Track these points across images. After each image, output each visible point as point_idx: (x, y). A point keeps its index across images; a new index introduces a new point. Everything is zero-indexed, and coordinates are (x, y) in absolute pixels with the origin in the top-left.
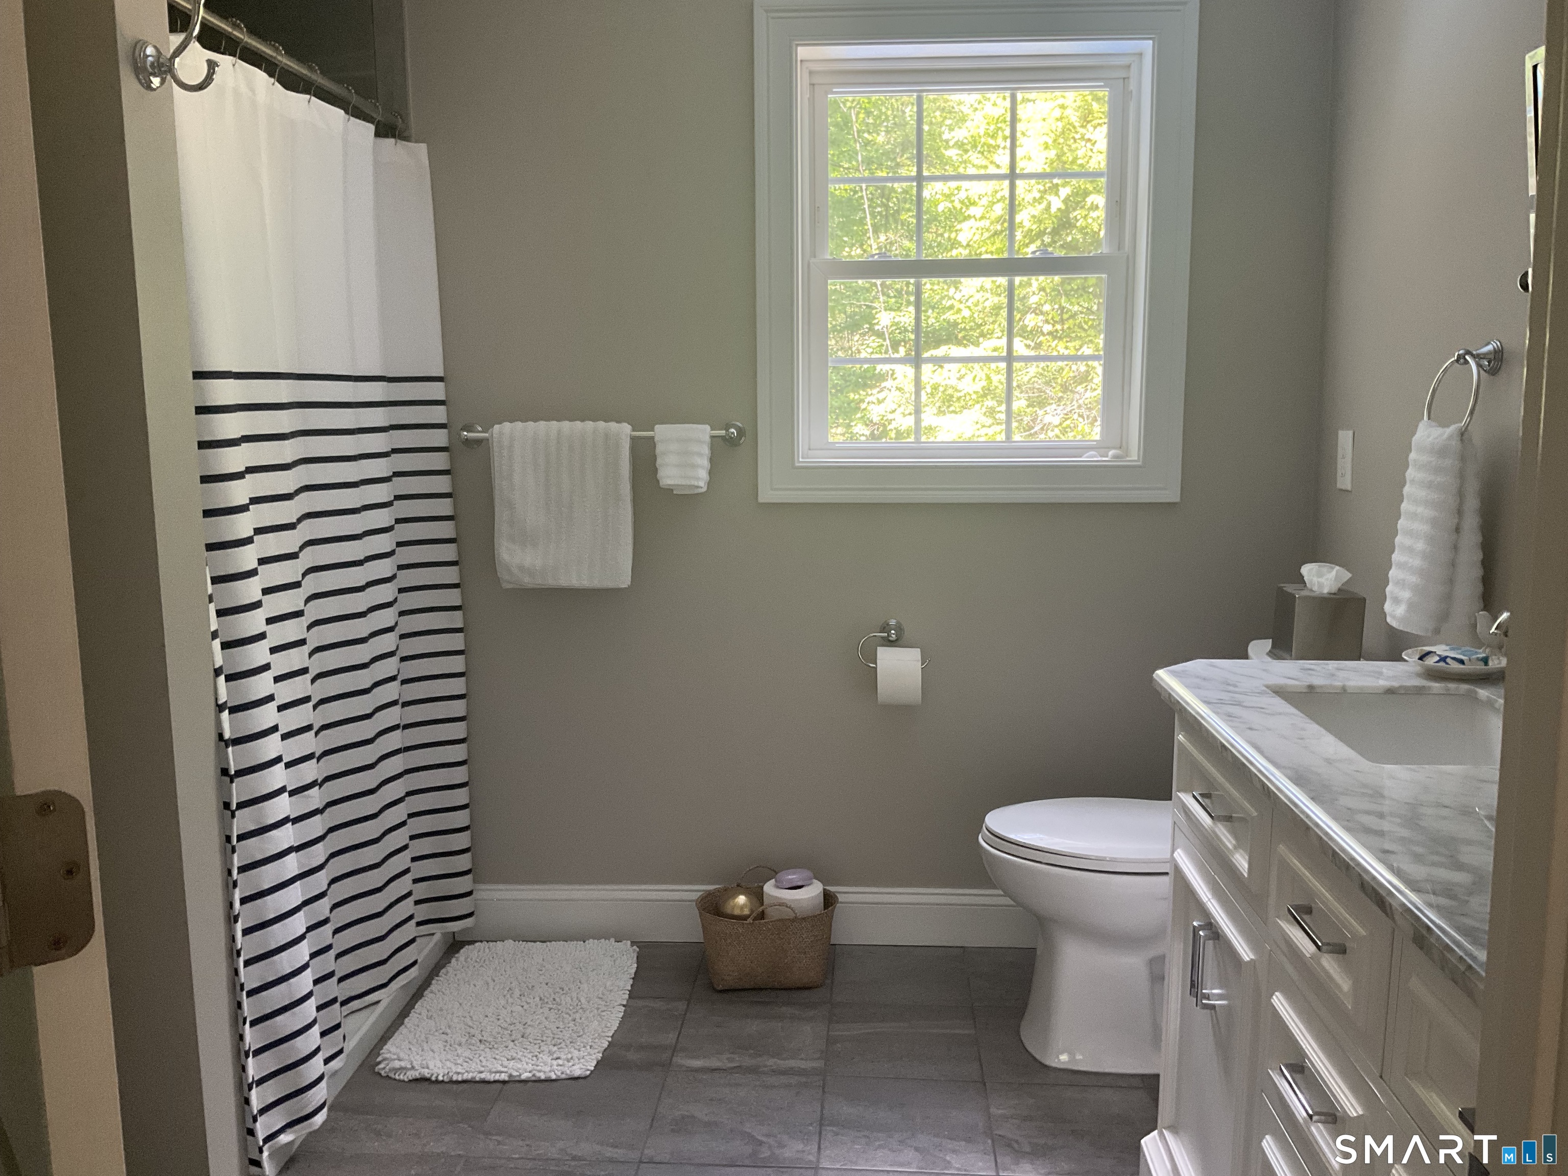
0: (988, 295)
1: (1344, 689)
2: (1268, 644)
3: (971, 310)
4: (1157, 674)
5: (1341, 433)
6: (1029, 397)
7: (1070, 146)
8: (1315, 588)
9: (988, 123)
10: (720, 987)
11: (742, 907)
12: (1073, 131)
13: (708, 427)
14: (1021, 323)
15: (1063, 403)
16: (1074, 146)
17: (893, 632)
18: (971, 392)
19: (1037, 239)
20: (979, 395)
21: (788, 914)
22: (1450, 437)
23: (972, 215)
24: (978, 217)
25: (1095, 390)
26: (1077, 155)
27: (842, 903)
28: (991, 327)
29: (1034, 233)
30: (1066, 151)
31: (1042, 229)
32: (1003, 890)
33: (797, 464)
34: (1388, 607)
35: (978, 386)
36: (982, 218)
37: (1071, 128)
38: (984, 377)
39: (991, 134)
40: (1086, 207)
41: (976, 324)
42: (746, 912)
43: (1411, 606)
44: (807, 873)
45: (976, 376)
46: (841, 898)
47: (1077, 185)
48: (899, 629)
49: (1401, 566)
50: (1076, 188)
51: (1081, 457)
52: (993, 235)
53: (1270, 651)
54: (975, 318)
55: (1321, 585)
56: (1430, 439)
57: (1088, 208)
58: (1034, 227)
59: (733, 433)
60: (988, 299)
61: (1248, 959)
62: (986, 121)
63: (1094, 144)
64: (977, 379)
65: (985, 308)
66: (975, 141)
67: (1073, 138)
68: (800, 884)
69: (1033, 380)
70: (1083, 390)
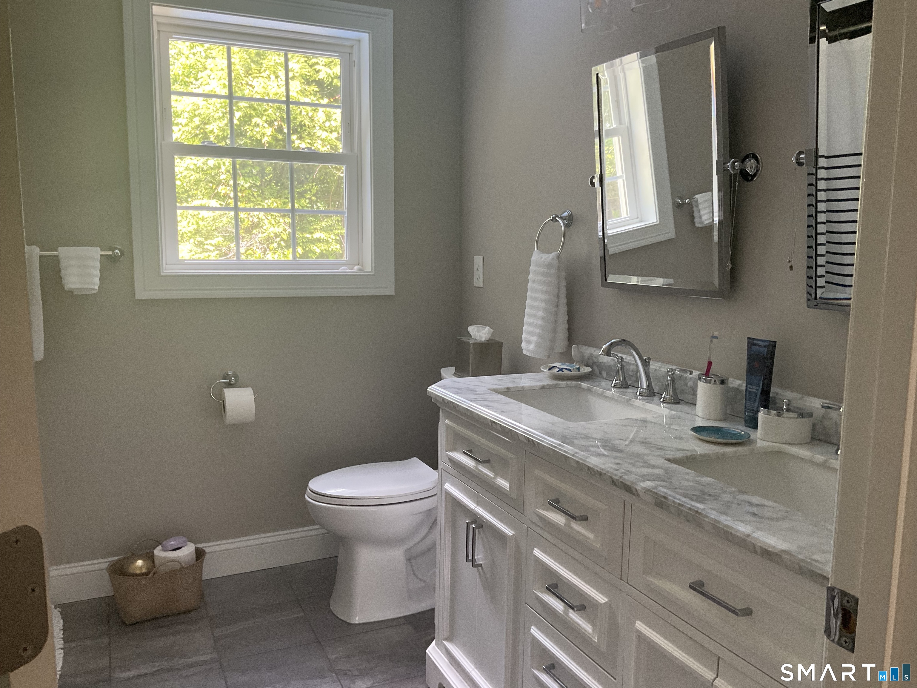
0: (192, 172)
1: (523, 388)
2: (453, 369)
3: (181, 181)
4: (430, 389)
5: (475, 257)
6: (223, 235)
7: (239, 87)
8: (478, 338)
9: (184, 68)
10: (130, 622)
11: (141, 568)
12: (241, 79)
13: (98, 249)
14: (216, 191)
15: (245, 240)
16: (242, 88)
17: (233, 378)
18: (187, 232)
19: (222, 141)
20: (192, 234)
21: (176, 566)
22: (553, 259)
23: (180, 123)
24: (183, 124)
25: (264, 233)
26: (244, 93)
27: (209, 553)
28: (195, 192)
29: (220, 137)
30: (238, 90)
31: (225, 135)
32: (320, 526)
33: (162, 274)
34: (523, 345)
35: (192, 228)
36: (187, 125)
37: (240, 77)
38: (195, 223)
39: (186, 75)
40: (252, 125)
41: (185, 190)
42: (144, 570)
43: (538, 344)
44: (182, 539)
45: (189, 222)
46: (207, 550)
47: (246, 111)
48: (235, 376)
49: (529, 324)
50: (245, 113)
51: (338, 270)
52: (194, 137)
53: (455, 373)
54: (184, 186)
55: (480, 337)
56: (543, 259)
57: (253, 126)
58: (220, 134)
59: (118, 253)
60: (192, 175)
61: (511, 534)
62: (183, 67)
63: (253, 88)
64: (190, 224)
65: (190, 181)
66: (176, 77)
67: (241, 83)
68: (179, 546)
69: (225, 225)
70: (257, 233)
